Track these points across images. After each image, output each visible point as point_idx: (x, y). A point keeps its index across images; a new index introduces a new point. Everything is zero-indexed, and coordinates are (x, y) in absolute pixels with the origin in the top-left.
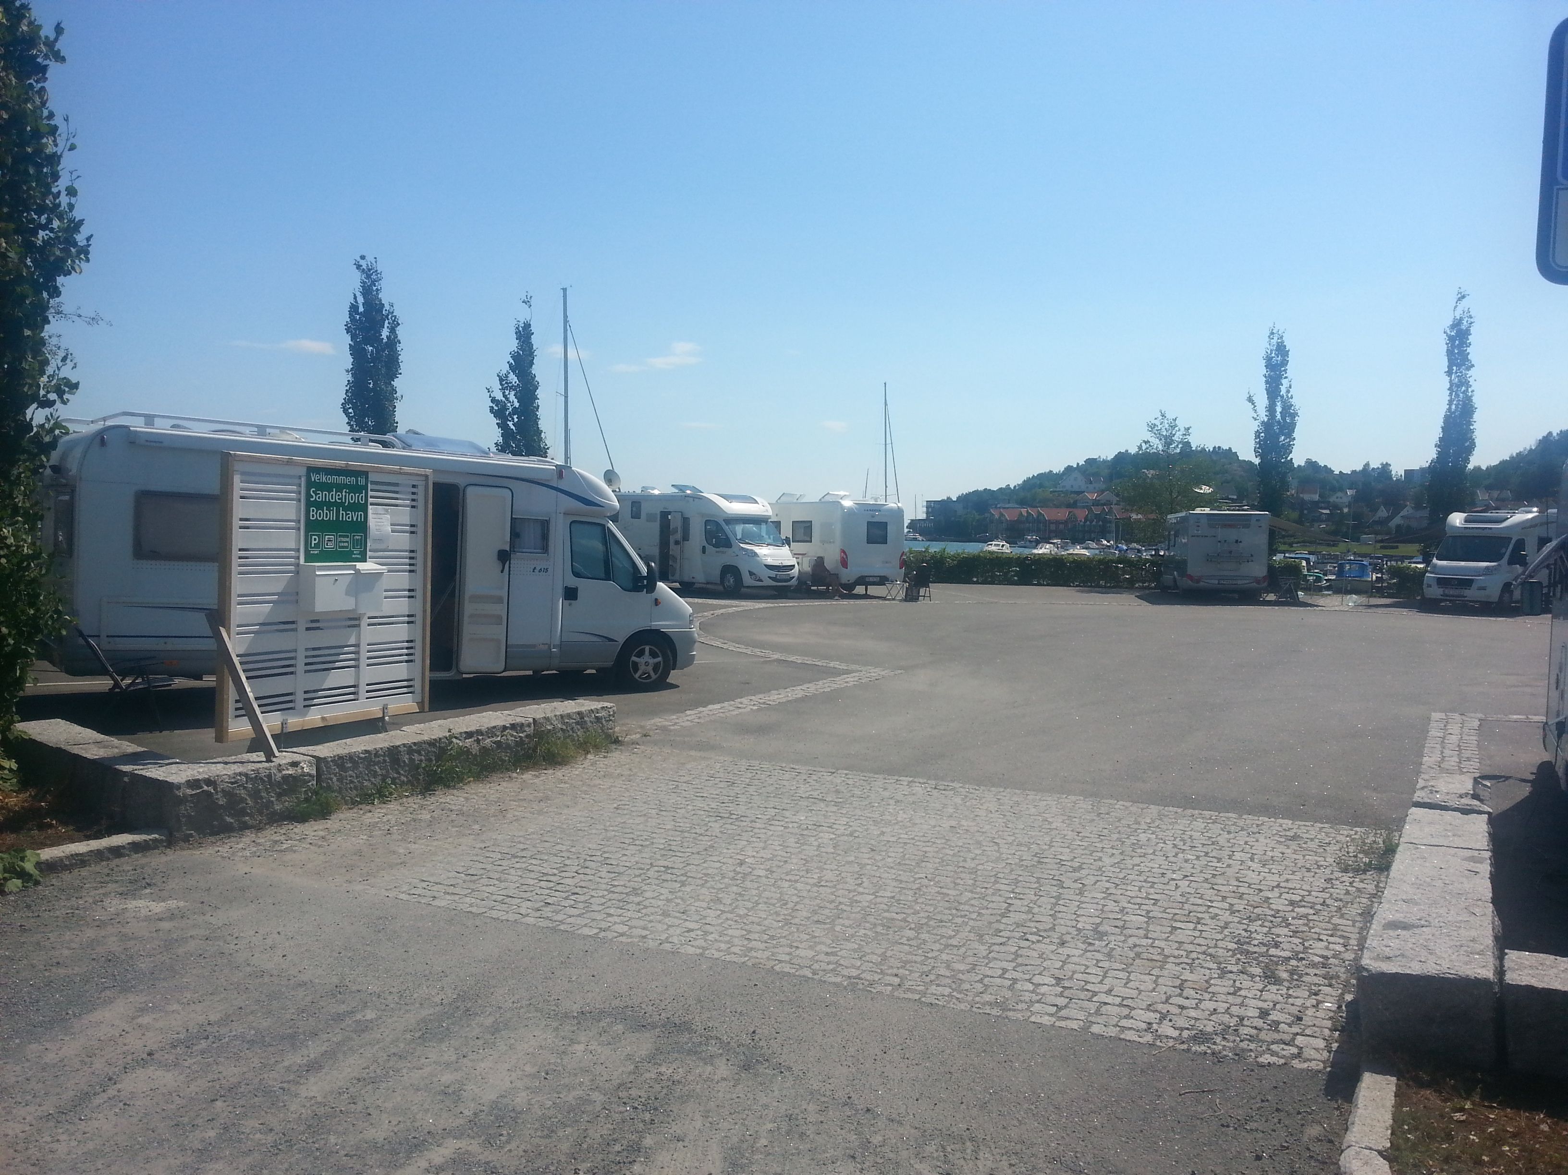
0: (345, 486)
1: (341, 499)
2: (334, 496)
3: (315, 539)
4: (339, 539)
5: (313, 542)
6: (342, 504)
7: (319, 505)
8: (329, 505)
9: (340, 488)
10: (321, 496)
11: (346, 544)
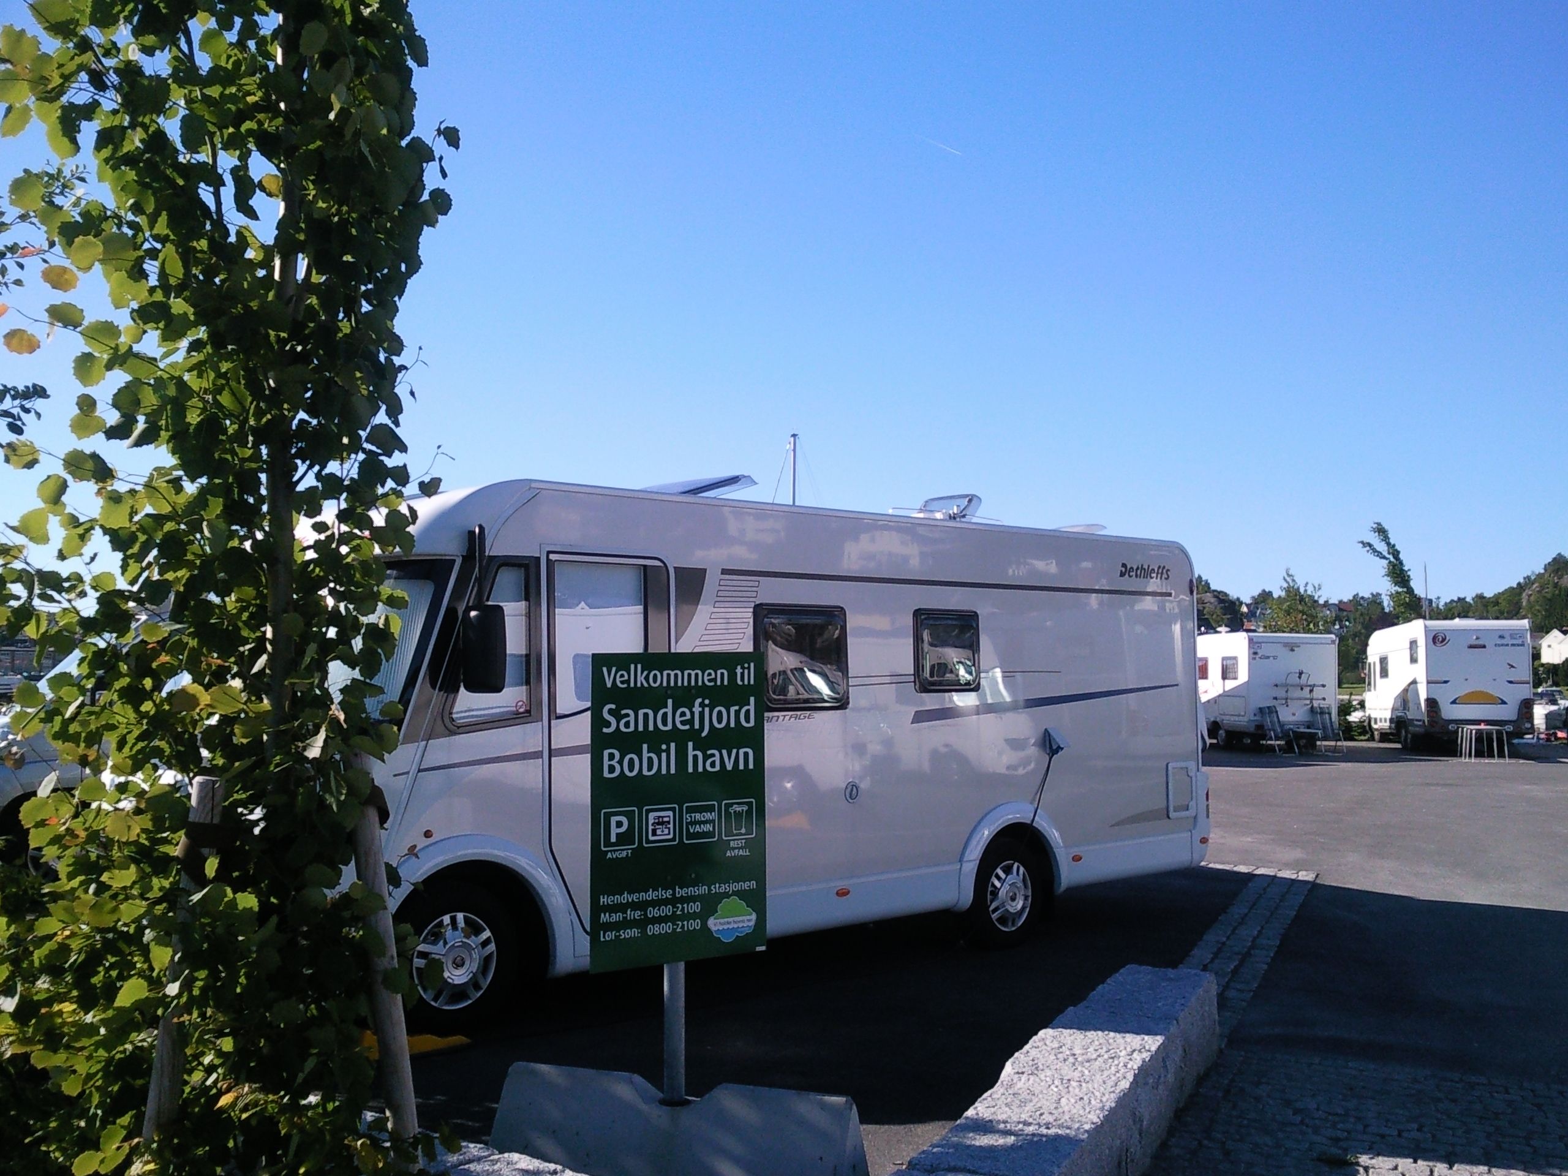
0: (703, 691)
1: (691, 722)
2: (670, 717)
3: (619, 824)
4: (687, 818)
5: (614, 831)
6: (693, 735)
7: (628, 743)
8: (656, 740)
9: (684, 697)
10: (633, 720)
11: (708, 828)
